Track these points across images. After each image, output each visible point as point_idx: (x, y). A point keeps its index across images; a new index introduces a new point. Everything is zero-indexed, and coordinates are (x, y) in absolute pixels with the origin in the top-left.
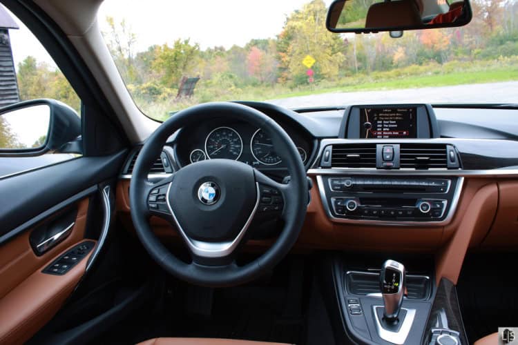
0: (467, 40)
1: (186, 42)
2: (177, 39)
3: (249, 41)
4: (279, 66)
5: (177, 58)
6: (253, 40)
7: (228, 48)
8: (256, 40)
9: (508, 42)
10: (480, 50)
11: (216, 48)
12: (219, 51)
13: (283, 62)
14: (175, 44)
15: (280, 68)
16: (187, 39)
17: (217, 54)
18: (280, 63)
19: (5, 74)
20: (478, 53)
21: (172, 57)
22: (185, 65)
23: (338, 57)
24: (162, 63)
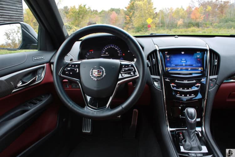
0: (211, 19)
1: (84, 6)
2: (80, 4)
3: (110, 9)
4: (125, 21)
5: (80, 13)
6: (112, 9)
7: (99, 11)
8: (113, 9)
9: (230, 22)
10: (217, 24)
11: (94, 10)
12: (95, 12)
13: (127, 20)
14: (79, 6)
15: (126, 23)
16: (85, 4)
17: (94, 13)
18: (126, 21)
19: (18, 11)
20: (216, 25)
21: (77, 12)
22: (83, 17)
23: (156, 20)
24: (72, 15)
